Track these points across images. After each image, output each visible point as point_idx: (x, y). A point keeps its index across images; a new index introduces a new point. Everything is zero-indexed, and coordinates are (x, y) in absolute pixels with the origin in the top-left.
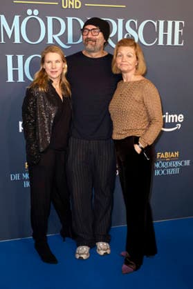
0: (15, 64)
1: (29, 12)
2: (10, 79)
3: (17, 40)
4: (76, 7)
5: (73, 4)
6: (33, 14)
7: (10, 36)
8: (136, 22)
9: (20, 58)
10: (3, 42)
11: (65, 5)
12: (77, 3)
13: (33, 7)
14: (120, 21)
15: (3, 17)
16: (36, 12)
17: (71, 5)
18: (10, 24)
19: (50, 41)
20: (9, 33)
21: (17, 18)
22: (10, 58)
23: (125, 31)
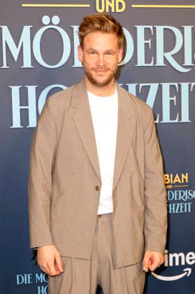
0: (24, 100)
1: (46, 20)
2: (16, 123)
3: (27, 63)
4: (118, 10)
5: (112, 5)
6: (51, 23)
7: (16, 57)
9: (32, 90)
10: (5, 66)
11: (100, 8)
12: (120, 3)
13: (51, 12)
15: (5, 29)
16: (56, 20)
17: (110, 8)
18: (17, 40)
20: (15, 53)
21: (26, 30)
22: (15, 90)
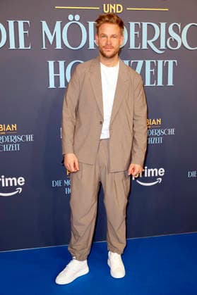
0: (57, 70)
1: (71, 17)
2: (52, 85)
3: (59, 46)
4: (118, 12)
5: (114, 8)
6: (74, 20)
7: (51, 41)
8: (179, 26)
9: (62, 63)
10: (44, 48)
11: (106, 10)
12: (119, 7)
13: (74, 13)
14: (163, 25)
15: (44, 23)
16: (77, 17)
17: (112, 10)
18: (52, 30)
19: (92, 46)
20: (51, 39)
21: (58, 24)
22: (51, 64)
23: (168, 35)
